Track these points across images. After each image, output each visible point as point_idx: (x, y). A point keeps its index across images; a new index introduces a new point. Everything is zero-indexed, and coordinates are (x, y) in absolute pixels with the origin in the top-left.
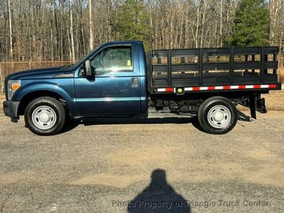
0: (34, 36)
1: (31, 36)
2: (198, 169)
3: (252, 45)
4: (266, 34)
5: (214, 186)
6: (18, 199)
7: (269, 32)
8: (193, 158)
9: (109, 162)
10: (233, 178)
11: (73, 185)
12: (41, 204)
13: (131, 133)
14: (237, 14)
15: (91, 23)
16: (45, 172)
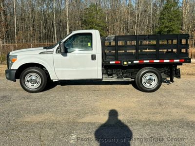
0: (31, 27)
1: (29, 27)
2: (157, 113)
3: (171, 33)
4: (180, 27)
5: (170, 123)
6: (48, 131)
7: (182, 25)
8: (151, 105)
9: (98, 108)
10: (180, 118)
11: (80, 123)
12: (64, 134)
13: (106, 90)
14: (162, 14)
15: (67, 19)
16: (60, 114)
